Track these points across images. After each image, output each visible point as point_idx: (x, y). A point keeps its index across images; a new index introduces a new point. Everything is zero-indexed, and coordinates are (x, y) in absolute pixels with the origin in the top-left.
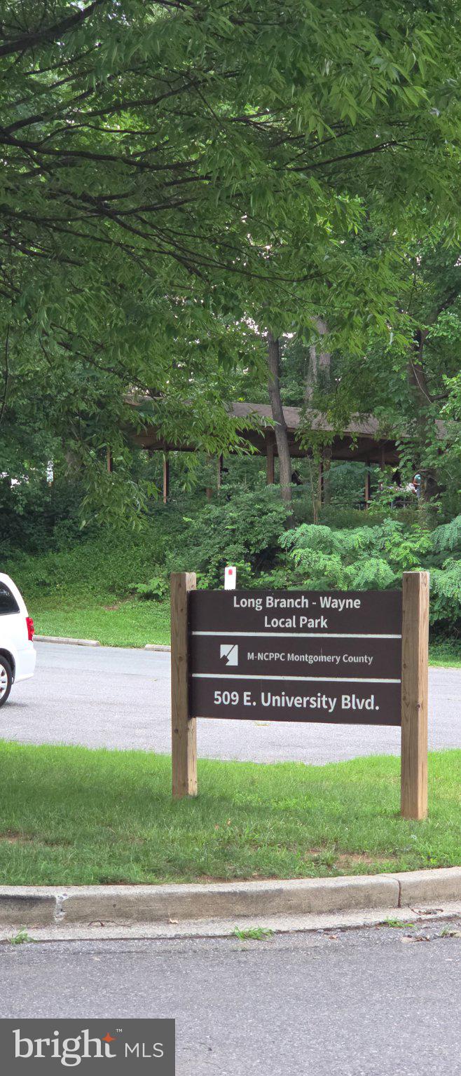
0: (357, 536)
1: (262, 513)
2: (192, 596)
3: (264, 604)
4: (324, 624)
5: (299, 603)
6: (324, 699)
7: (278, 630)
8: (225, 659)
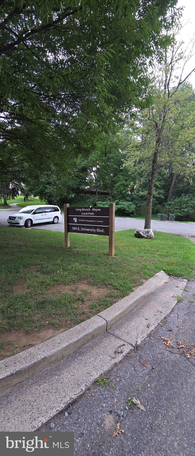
0: (105, 203)
1: (94, 200)
2: (68, 208)
3: (81, 210)
4: (93, 214)
5: (88, 210)
6: (93, 229)
7: (84, 215)
8: (74, 221)
